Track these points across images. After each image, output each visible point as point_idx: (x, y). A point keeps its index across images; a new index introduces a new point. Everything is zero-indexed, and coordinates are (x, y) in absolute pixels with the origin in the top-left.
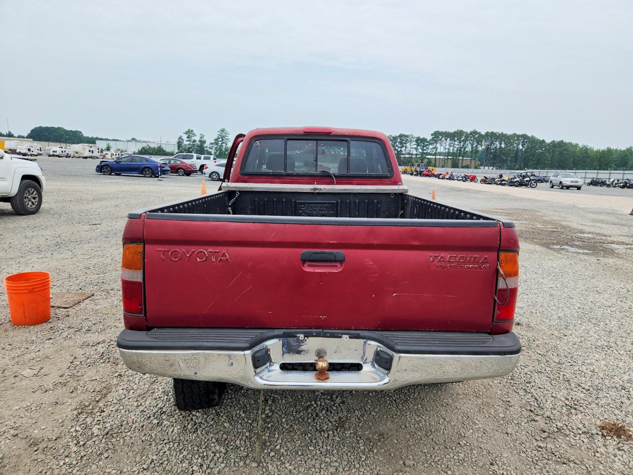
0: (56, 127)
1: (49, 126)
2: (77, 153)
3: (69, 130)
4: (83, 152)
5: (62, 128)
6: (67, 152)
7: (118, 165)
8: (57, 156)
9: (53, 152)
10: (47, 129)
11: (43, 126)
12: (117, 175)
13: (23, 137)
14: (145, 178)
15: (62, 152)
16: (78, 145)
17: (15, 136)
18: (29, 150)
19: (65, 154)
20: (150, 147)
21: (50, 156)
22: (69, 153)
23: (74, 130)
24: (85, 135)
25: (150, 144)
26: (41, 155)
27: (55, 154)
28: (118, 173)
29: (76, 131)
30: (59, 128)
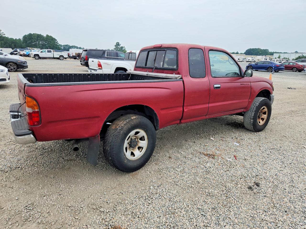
0: (257, 48)
1: (254, 48)
2: (259, 60)
3: (263, 49)
4: (261, 59)
5: (260, 48)
6: (254, 60)
7: (256, 66)
8: (249, 62)
9: (248, 60)
10: (253, 49)
11: (252, 48)
12: (256, 70)
13: (242, 54)
14: (269, 73)
15: (252, 60)
16: (260, 56)
17: (239, 53)
18: (239, 59)
19: (253, 61)
20: (303, 56)
21: (247, 62)
22: (255, 60)
23: (265, 49)
24: (270, 51)
25: (303, 54)
26: (243, 61)
27: (249, 61)
28: (257, 69)
29: (266, 49)
30: (258, 48)
